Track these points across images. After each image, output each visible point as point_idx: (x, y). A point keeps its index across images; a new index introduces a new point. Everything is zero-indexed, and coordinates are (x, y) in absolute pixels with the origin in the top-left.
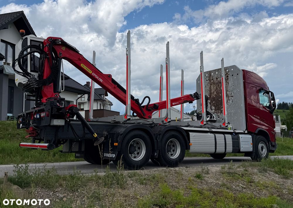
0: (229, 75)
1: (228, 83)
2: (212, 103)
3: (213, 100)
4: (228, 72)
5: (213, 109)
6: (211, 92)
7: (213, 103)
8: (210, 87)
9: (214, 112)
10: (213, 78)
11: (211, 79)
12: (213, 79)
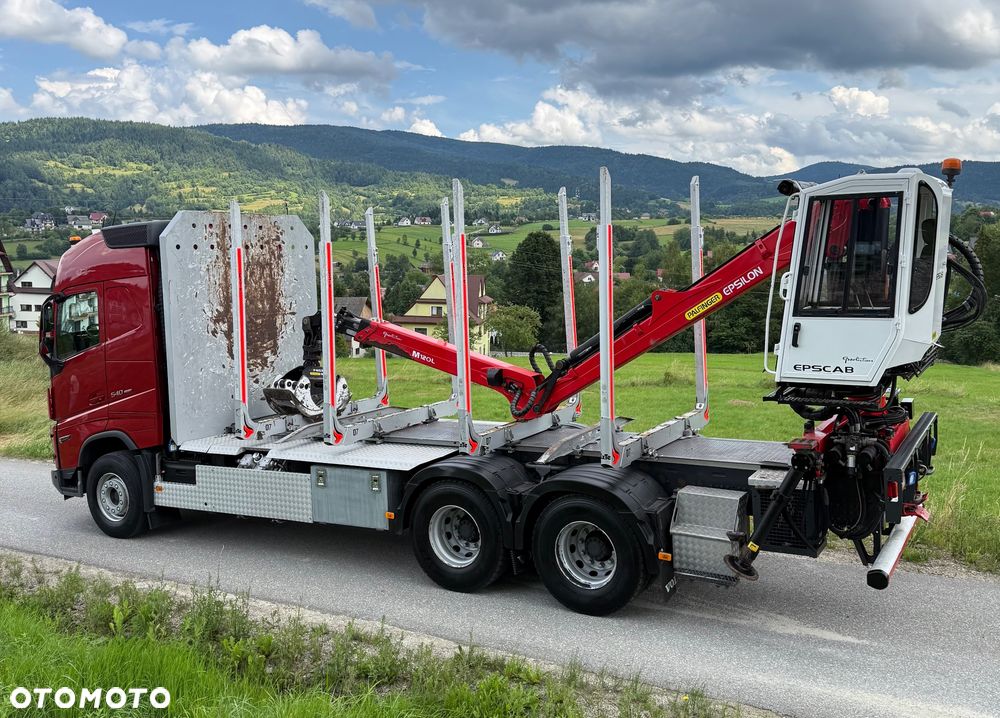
0: (284, 243)
1: (282, 270)
4: (281, 234)
6: (227, 293)
8: (226, 273)
11: (229, 246)
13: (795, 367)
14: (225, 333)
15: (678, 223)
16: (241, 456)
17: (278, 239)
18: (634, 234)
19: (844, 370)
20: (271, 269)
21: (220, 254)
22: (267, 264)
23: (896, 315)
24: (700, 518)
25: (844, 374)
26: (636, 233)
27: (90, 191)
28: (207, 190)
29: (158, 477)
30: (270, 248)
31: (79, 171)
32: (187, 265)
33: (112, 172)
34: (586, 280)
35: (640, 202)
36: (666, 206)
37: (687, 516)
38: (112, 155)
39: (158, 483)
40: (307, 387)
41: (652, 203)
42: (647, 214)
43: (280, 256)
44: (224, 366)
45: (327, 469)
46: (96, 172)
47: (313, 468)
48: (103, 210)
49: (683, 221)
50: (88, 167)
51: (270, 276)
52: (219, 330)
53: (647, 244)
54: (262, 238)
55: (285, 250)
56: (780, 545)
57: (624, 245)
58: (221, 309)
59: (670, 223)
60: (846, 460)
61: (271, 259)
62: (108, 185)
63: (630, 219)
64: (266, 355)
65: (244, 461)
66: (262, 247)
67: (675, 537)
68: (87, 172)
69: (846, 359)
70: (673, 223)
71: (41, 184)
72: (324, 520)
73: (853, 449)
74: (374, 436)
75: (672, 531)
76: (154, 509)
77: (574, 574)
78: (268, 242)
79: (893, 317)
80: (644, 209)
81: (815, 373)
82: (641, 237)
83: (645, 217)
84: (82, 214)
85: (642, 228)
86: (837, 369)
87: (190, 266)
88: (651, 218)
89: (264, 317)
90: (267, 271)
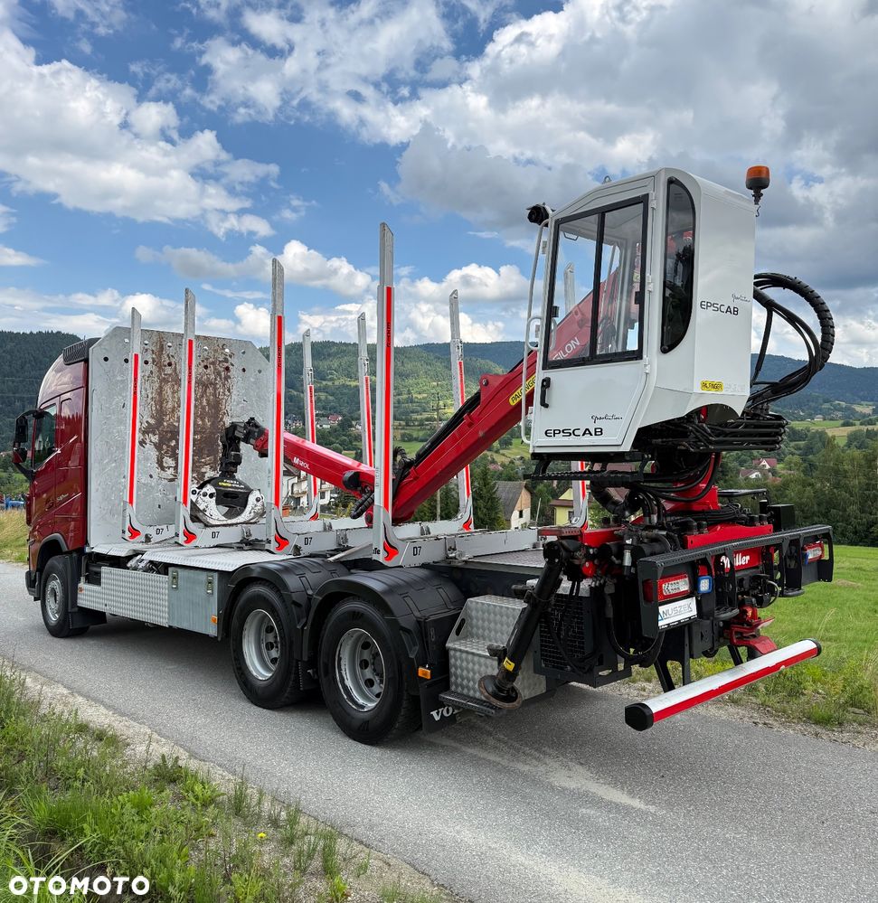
0: (233, 365)
1: (229, 390)
2: (164, 447)
3: (169, 435)
4: (230, 356)
5: (169, 468)
6: (161, 407)
7: (168, 446)
8: (161, 387)
9: (172, 477)
10: (173, 361)
11: (166, 363)
12: (170, 364)
13: (546, 433)
14: (155, 444)
15: (852, 425)
16: (129, 558)
17: (226, 361)
18: (806, 434)
19: (593, 433)
20: (215, 389)
21: (155, 369)
22: (211, 384)
23: (644, 356)
24: (486, 633)
25: (594, 437)
26: (809, 434)
27: (331, 398)
28: (419, 397)
29: (83, 579)
30: (215, 369)
31: (324, 383)
32: (114, 376)
33: (348, 383)
34: (753, 476)
35: (813, 404)
36: (841, 409)
37: (475, 630)
38: (350, 370)
39: (82, 585)
40: (211, 496)
41: (826, 406)
42: (821, 416)
43: (227, 378)
44: (151, 476)
45: (179, 570)
46: (337, 383)
47: (170, 569)
48: (340, 413)
49: (858, 423)
50: (332, 379)
51: (214, 395)
52: (148, 441)
53: (819, 444)
54: (207, 359)
55: (233, 372)
56: (562, 669)
57: (797, 445)
58: (152, 421)
59: (844, 425)
60: (621, 557)
61: (216, 379)
62: (345, 394)
63: (802, 420)
64: (203, 470)
65: (131, 563)
66: (206, 367)
67: (452, 653)
68: (330, 383)
69: (595, 419)
70: (846, 424)
71: (295, 393)
72: (175, 625)
73: (628, 542)
74: (241, 542)
75: (449, 645)
76: (76, 609)
77: (355, 694)
78: (213, 363)
79: (641, 358)
80: (817, 411)
81: (566, 438)
82: (813, 438)
83: (818, 419)
84: (323, 416)
85: (814, 428)
86: (587, 432)
87: (119, 378)
88: (824, 419)
89: (204, 433)
90: (210, 390)
